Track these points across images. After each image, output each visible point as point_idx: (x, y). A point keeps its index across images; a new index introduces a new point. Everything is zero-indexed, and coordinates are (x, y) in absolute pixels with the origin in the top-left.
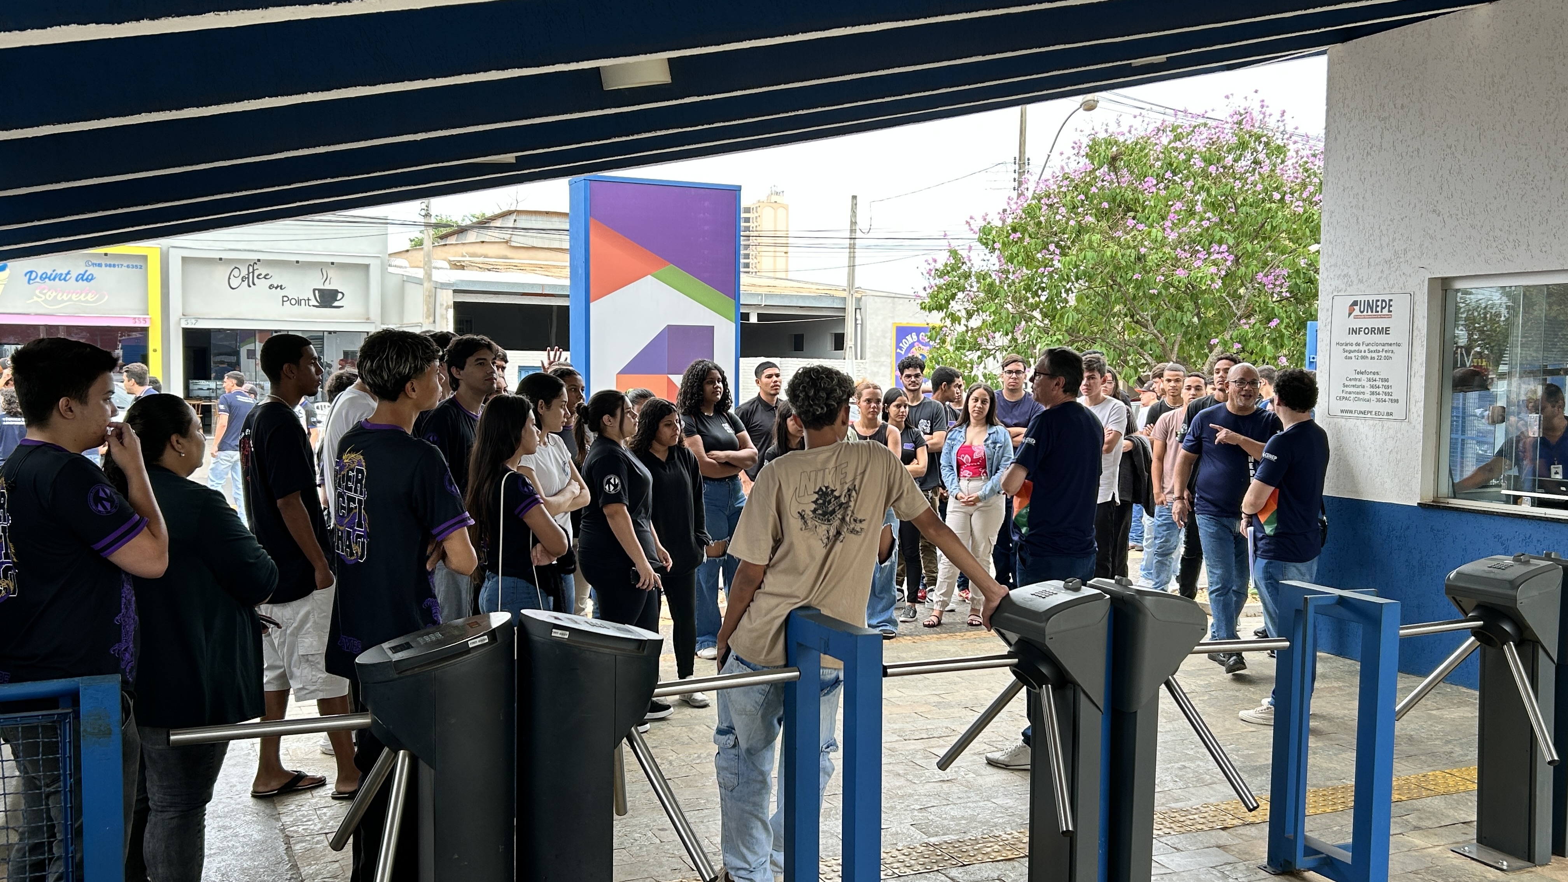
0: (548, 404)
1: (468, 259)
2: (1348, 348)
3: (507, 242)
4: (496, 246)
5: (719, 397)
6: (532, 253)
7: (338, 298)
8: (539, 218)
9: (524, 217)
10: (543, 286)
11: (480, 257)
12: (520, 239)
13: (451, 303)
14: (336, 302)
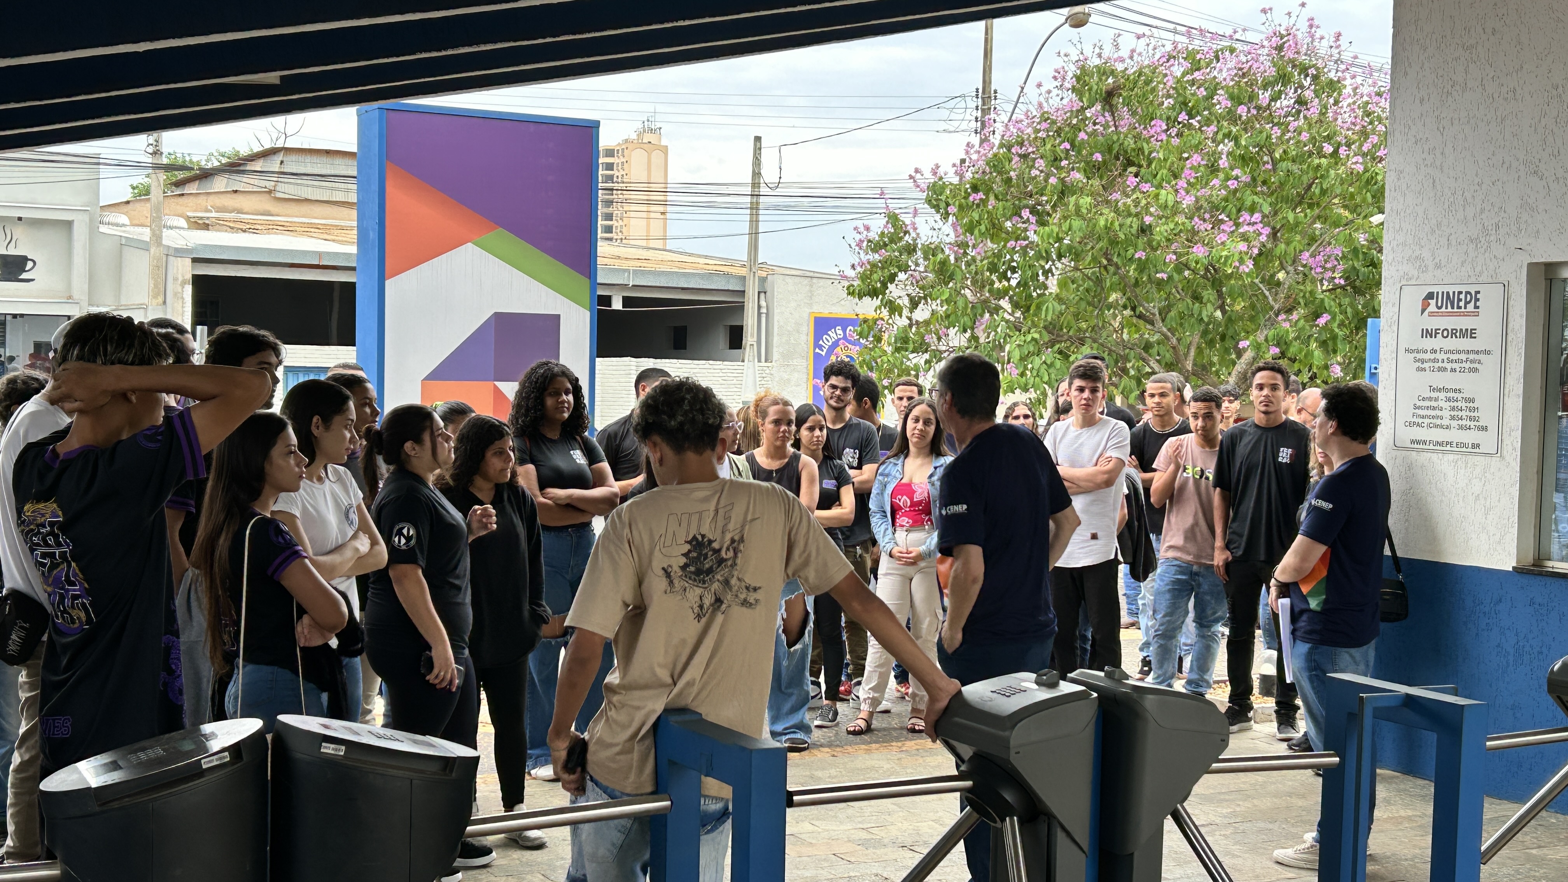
0: (327, 421)
1: (214, 214)
2: (1419, 356)
3: (270, 192)
4: (253, 198)
5: (566, 415)
6: (305, 208)
7: (27, 269)
8: (315, 159)
9: (293, 157)
10: (320, 254)
11: (230, 212)
12: (287, 188)
13: (189, 277)
14: (24, 274)
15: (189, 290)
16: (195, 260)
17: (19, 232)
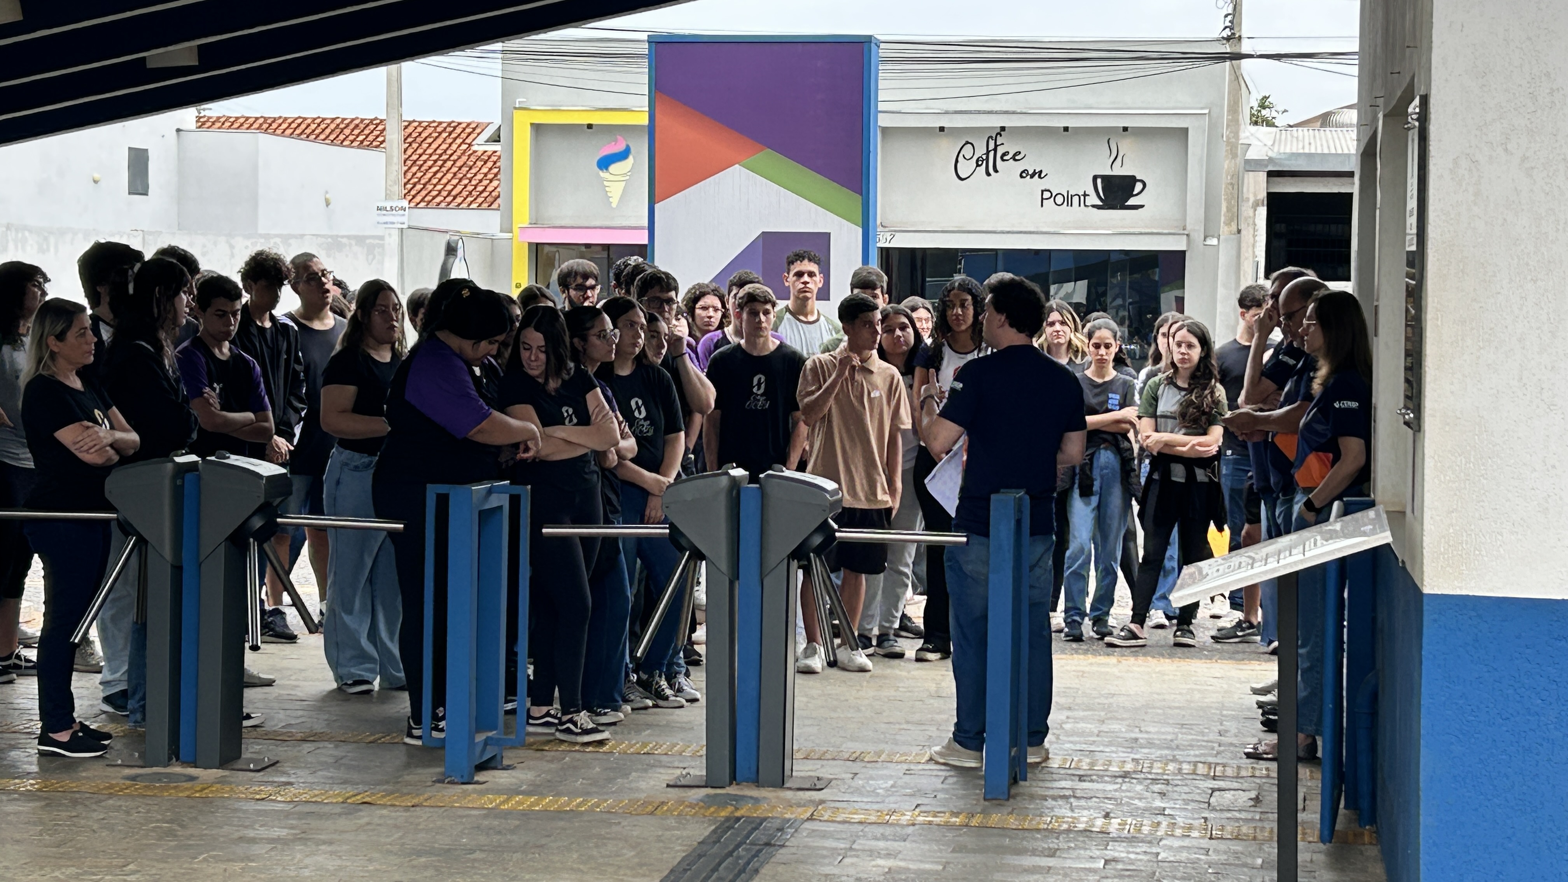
7: (1135, 193)
13: (1263, 195)
14: (1132, 199)
15: (1263, 212)
16: (1271, 174)
17: (1126, 146)
